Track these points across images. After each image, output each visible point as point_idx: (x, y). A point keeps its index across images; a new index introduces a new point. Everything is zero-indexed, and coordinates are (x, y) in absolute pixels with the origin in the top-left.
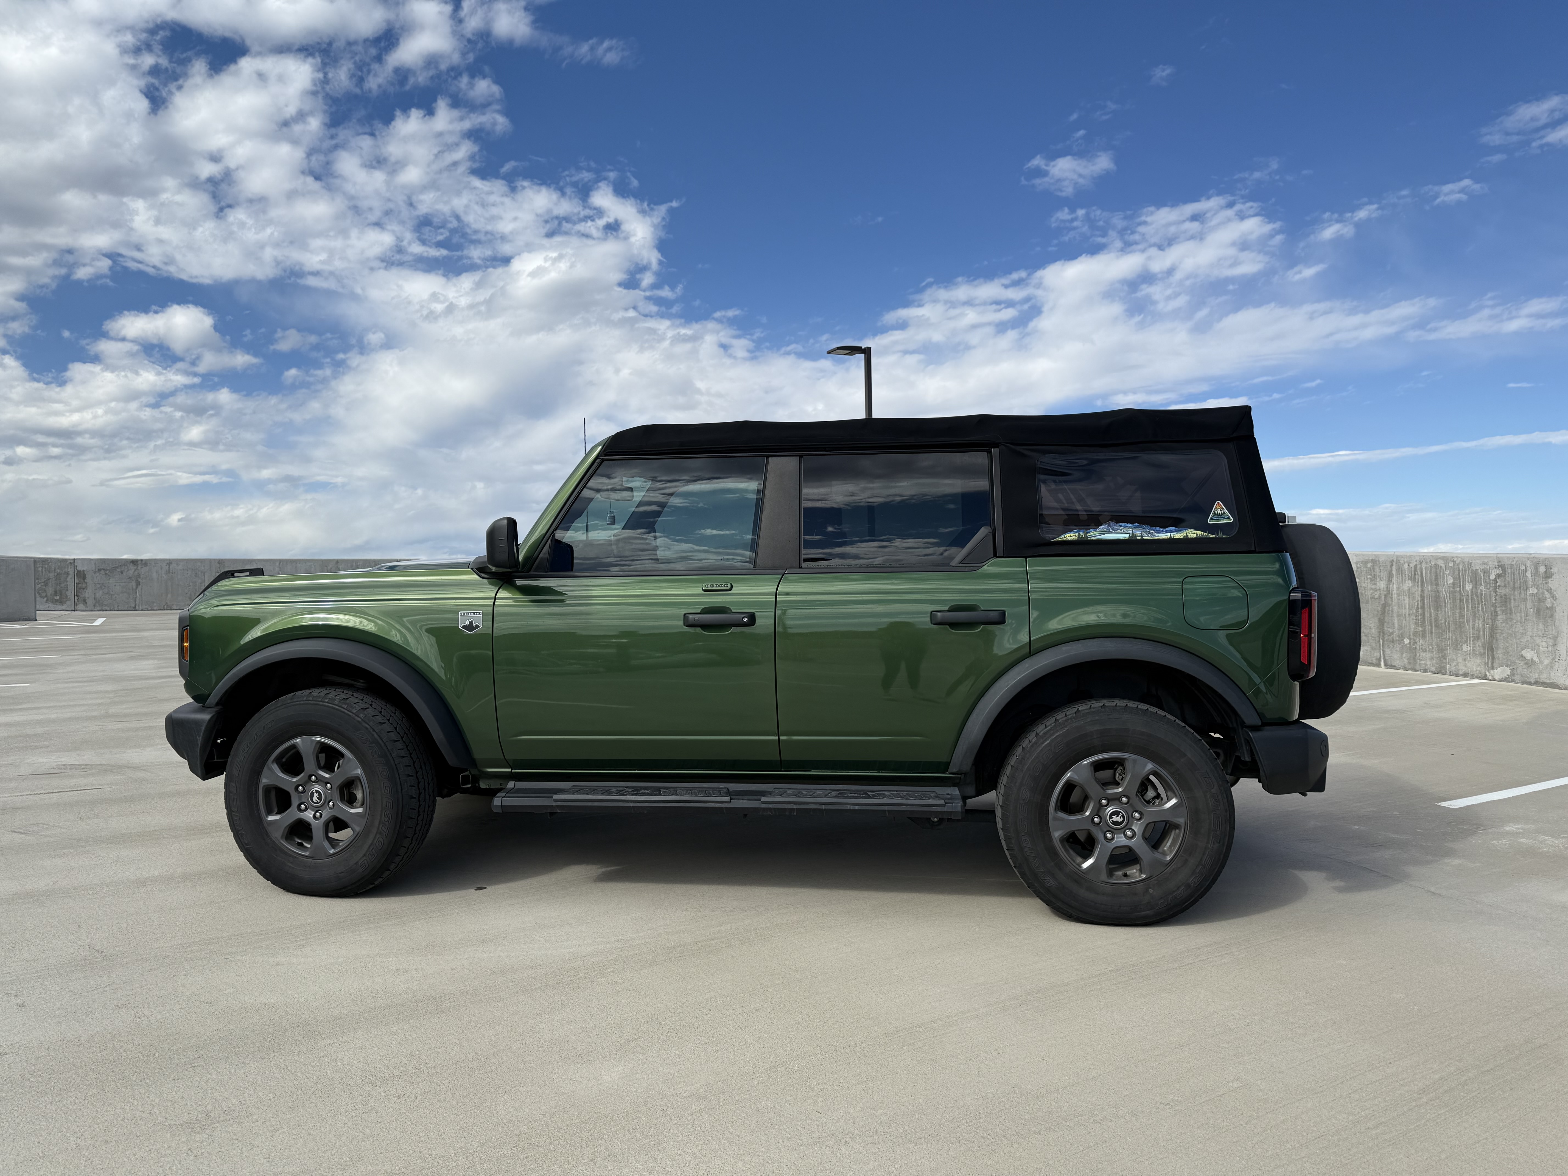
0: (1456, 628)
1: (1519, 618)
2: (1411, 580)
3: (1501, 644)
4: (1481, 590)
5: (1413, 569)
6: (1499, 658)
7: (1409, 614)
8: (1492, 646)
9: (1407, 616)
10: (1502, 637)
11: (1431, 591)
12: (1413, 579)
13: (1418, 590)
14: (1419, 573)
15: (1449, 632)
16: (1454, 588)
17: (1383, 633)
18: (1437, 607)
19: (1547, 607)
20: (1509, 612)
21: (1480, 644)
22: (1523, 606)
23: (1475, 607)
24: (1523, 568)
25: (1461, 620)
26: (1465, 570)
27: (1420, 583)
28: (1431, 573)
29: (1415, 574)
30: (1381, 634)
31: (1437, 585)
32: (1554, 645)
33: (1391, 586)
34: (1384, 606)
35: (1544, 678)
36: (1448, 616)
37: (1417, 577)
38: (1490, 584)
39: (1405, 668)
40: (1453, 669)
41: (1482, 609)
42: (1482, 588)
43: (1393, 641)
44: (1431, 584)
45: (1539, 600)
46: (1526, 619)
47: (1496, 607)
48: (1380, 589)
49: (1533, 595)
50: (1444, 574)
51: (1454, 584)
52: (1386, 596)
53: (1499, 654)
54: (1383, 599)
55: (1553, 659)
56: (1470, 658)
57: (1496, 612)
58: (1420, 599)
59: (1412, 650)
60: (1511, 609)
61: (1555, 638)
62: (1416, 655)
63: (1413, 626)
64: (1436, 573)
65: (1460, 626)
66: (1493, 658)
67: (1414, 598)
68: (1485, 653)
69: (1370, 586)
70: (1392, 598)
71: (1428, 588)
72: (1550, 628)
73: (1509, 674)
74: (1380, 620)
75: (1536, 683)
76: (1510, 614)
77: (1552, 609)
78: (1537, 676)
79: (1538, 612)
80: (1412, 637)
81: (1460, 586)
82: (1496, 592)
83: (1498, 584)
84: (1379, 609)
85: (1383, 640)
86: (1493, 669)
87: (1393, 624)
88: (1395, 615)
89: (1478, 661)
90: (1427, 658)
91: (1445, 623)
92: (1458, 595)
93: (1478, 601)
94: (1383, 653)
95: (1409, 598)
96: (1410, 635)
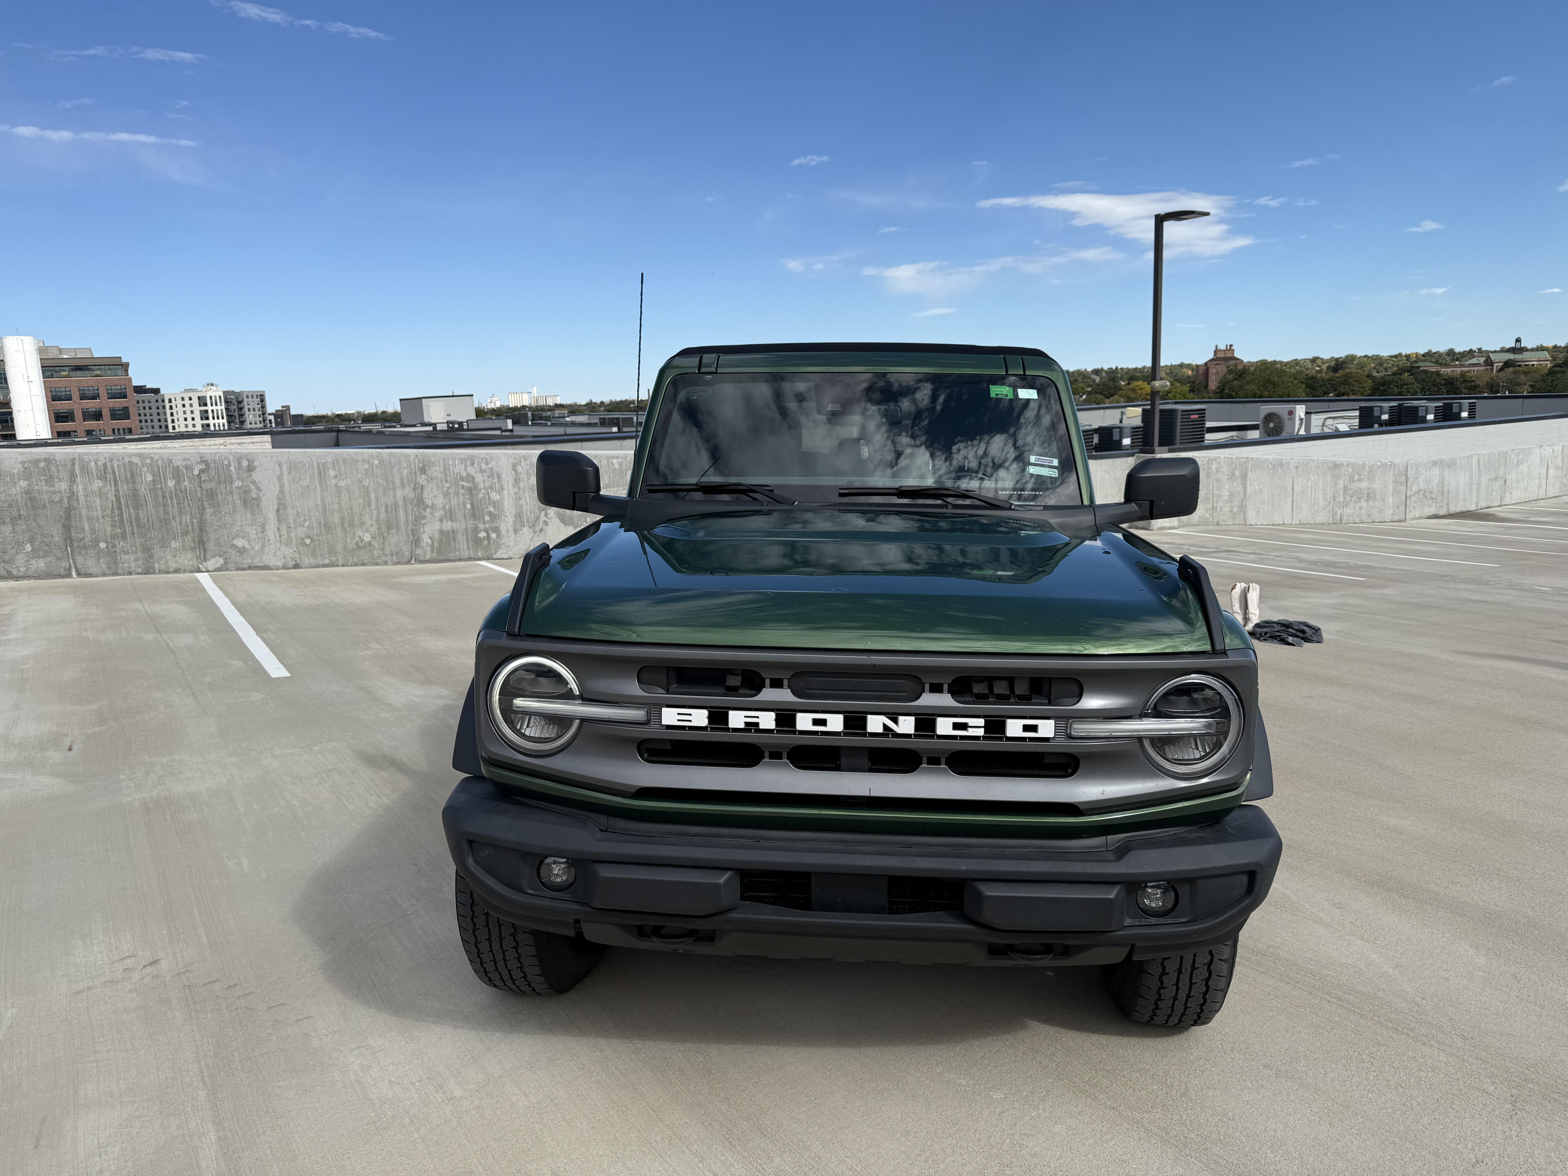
0: (162, 526)
1: (227, 510)
2: (101, 479)
3: (212, 537)
4: (186, 486)
5: (102, 467)
6: (210, 550)
7: (103, 517)
8: (202, 540)
9: (100, 518)
10: (212, 530)
11: (128, 490)
12: (103, 478)
13: (111, 490)
14: (110, 471)
15: (154, 530)
16: (154, 485)
17: (71, 540)
18: (137, 506)
19: (253, 498)
20: (216, 505)
21: (190, 539)
22: (230, 498)
23: (181, 503)
24: (226, 462)
25: (166, 517)
26: (166, 467)
27: (112, 482)
28: (125, 471)
29: (105, 473)
30: (68, 541)
31: (134, 483)
32: (263, 531)
33: (75, 487)
34: (69, 510)
35: (256, 562)
36: (152, 515)
37: (108, 476)
38: (194, 479)
39: (104, 575)
40: (163, 567)
41: (189, 504)
42: (186, 483)
43: (85, 547)
44: (127, 482)
45: (245, 492)
46: (234, 511)
47: (202, 501)
48: (60, 492)
49: (238, 487)
50: (141, 471)
51: (153, 481)
52: (69, 498)
53: (211, 546)
54: (66, 502)
55: (263, 544)
56: (180, 553)
57: (203, 505)
58: (114, 499)
59: (111, 553)
60: (218, 503)
61: (263, 526)
62: (117, 559)
63: (109, 529)
64: (131, 470)
65: (165, 523)
66: (205, 551)
67: (107, 499)
68: (195, 547)
69: (45, 488)
70: (78, 501)
71: (123, 488)
72: (258, 516)
73: (223, 563)
74: (64, 526)
75: (250, 568)
76: (218, 506)
77: (258, 499)
78: (249, 561)
79: (245, 503)
80: (109, 540)
81: (161, 483)
82: (201, 487)
83: (202, 479)
84: (62, 514)
85: (72, 547)
86: (205, 560)
87: (83, 529)
88: (84, 519)
89: (189, 555)
90: (129, 560)
91: (148, 521)
92: (160, 493)
93: (183, 497)
94: (74, 562)
95: (101, 499)
96: (107, 539)
